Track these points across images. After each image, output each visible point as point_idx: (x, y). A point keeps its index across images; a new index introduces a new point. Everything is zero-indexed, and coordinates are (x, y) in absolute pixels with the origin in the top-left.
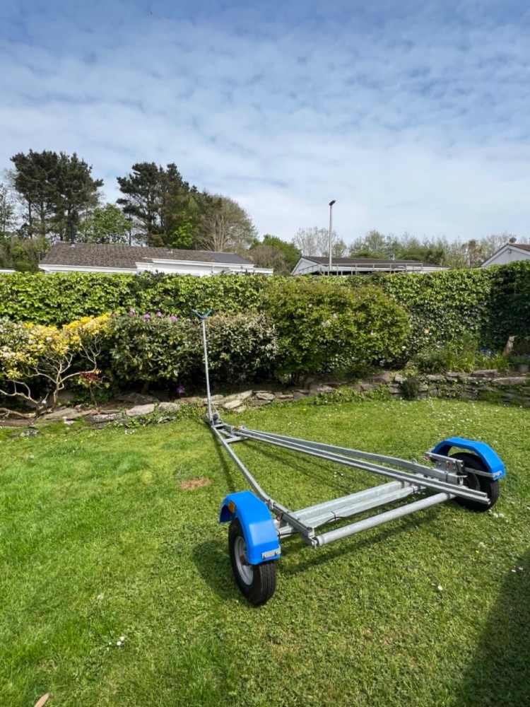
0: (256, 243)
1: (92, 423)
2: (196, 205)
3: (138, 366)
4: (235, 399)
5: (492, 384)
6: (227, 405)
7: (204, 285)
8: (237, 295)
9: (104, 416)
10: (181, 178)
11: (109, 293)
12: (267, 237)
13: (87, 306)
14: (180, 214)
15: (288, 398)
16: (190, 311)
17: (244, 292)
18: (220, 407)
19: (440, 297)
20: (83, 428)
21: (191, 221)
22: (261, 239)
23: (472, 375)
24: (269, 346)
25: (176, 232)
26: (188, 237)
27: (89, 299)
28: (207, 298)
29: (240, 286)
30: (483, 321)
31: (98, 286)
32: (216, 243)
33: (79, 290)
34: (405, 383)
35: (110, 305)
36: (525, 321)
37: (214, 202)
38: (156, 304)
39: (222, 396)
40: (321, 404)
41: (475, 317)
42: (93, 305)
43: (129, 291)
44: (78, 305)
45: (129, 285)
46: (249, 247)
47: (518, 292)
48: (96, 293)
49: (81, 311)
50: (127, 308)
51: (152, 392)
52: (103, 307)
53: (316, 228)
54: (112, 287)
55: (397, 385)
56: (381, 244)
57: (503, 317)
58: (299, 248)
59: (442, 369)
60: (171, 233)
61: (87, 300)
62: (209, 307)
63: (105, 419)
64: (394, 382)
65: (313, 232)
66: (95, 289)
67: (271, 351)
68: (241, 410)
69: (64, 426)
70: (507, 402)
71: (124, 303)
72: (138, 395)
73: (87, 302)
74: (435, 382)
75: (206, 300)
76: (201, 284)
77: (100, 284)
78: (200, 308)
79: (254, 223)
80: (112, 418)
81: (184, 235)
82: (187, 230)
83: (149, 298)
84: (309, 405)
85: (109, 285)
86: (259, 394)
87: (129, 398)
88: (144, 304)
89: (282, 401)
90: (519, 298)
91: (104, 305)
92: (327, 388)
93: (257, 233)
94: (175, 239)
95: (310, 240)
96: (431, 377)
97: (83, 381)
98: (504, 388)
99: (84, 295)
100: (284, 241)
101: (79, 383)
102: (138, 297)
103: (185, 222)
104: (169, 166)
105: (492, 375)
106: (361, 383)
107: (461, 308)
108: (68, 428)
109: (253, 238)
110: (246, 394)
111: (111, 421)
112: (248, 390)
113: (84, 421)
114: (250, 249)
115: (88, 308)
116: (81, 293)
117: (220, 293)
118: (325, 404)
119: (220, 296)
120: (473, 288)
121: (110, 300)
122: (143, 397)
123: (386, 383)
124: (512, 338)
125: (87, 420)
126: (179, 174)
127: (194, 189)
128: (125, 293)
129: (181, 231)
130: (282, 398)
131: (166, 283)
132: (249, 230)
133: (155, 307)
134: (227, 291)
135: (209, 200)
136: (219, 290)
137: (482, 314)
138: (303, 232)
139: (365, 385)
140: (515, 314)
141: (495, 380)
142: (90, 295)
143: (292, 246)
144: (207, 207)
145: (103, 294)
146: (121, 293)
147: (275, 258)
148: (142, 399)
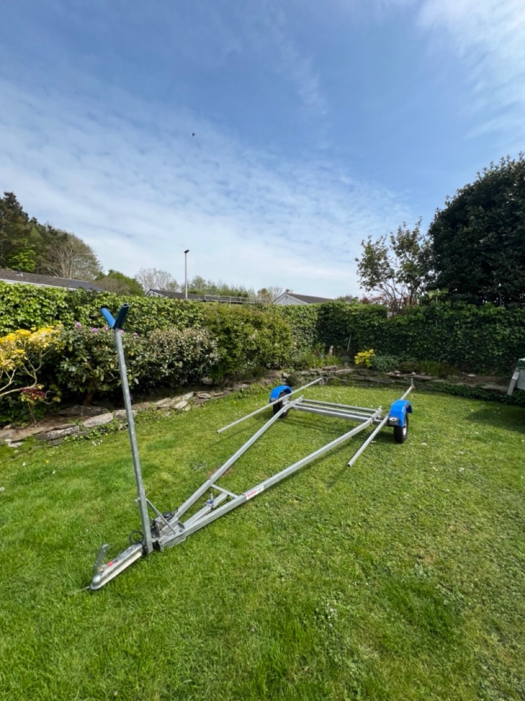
0: (101, 276)
1: (44, 440)
2: (39, 235)
3: (99, 377)
4: (181, 400)
5: (335, 374)
6: (177, 406)
7: (140, 304)
8: (169, 314)
9: (59, 432)
10: (22, 208)
11: (46, 306)
12: (111, 272)
13: (20, 318)
14: (21, 241)
15: (220, 395)
16: (128, 327)
17: (173, 312)
18: (171, 408)
19: (294, 321)
20: (34, 448)
21: (33, 248)
22: (107, 273)
23: (324, 370)
24: (212, 355)
25: (16, 257)
26: (31, 263)
27: (22, 311)
28: (144, 316)
29: (171, 306)
30: (314, 337)
31: (32, 298)
32: (64, 271)
33: (9, 301)
34: (289, 377)
35: (46, 318)
36: (336, 337)
37: (59, 235)
38: (93, 318)
39: (169, 399)
40: (243, 397)
41: (310, 334)
42: (28, 318)
43: (67, 305)
44: (8, 316)
45: (65, 299)
46: (95, 277)
47: (331, 320)
48: (30, 305)
49: (11, 323)
50: (64, 321)
51: (96, 403)
52: (39, 320)
53: (155, 269)
54: (47, 300)
55: (285, 380)
56: (204, 285)
57: (323, 335)
58: (140, 283)
59: (306, 367)
60: (11, 258)
61: (19, 312)
62: (145, 323)
63: (61, 434)
64: (283, 377)
65: (152, 272)
66: (29, 301)
67: (212, 359)
68: (187, 409)
69: (10, 450)
70: (344, 384)
71: (60, 317)
72: (82, 407)
73: (19, 314)
74: (304, 375)
75: (143, 318)
76: (137, 303)
77: (34, 297)
78: (137, 324)
79: (98, 258)
80: (69, 432)
81: (26, 260)
82: (30, 256)
83: (88, 313)
84: (235, 398)
85: (46, 298)
86: (200, 394)
87: (73, 410)
88: (83, 319)
89: (217, 398)
90: (332, 323)
91: (40, 318)
92: (244, 385)
93: (102, 268)
94: (16, 263)
95: (150, 278)
96: (303, 373)
97: (26, 397)
98: (341, 376)
99: (16, 306)
100: (127, 276)
101: (23, 400)
102: (76, 311)
103: (26, 249)
104: (6, 194)
105: (335, 369)
106: (263, 380)
107: (304, 329)
108: (16, 451)
109: (99, 271)
110: (189, 395)
111: (68, 435)
112: (190, 391)
113: (35, 440)
114: (97, 279)
115: (22, 321)
116: (13, 304)
117: (153, 312)
118: (246, 397)
119: (154, 314)
120: (309, 316)
121: (47, 313)
122: (90, 408)
123: (279, 378)
124: (332, 347)
125: (39, 439)
126: (18, 203)
127: (34, 221)
128: (63, 306)
129: (23, 257)
130: (216, 396)
131: (102, 300)
132: (95, 264)
133: (94, 322)
134: (160, 310)
135: (53, 232)
136: (153, 309)
137: (314, 333)
138: (145, 271)
139: (267, 381)
140: (330, 332)
141: (337, 372)
142: (23, 306)
143: (134, 281)
144: (52, 239)
145: (39, 306)
146: (58, 307)
147: (121, 289)
148: (89, 410)
